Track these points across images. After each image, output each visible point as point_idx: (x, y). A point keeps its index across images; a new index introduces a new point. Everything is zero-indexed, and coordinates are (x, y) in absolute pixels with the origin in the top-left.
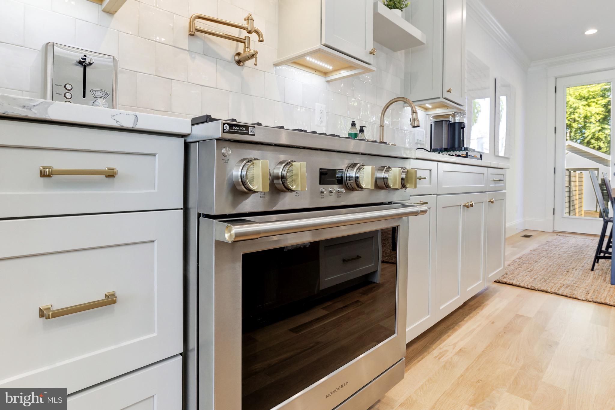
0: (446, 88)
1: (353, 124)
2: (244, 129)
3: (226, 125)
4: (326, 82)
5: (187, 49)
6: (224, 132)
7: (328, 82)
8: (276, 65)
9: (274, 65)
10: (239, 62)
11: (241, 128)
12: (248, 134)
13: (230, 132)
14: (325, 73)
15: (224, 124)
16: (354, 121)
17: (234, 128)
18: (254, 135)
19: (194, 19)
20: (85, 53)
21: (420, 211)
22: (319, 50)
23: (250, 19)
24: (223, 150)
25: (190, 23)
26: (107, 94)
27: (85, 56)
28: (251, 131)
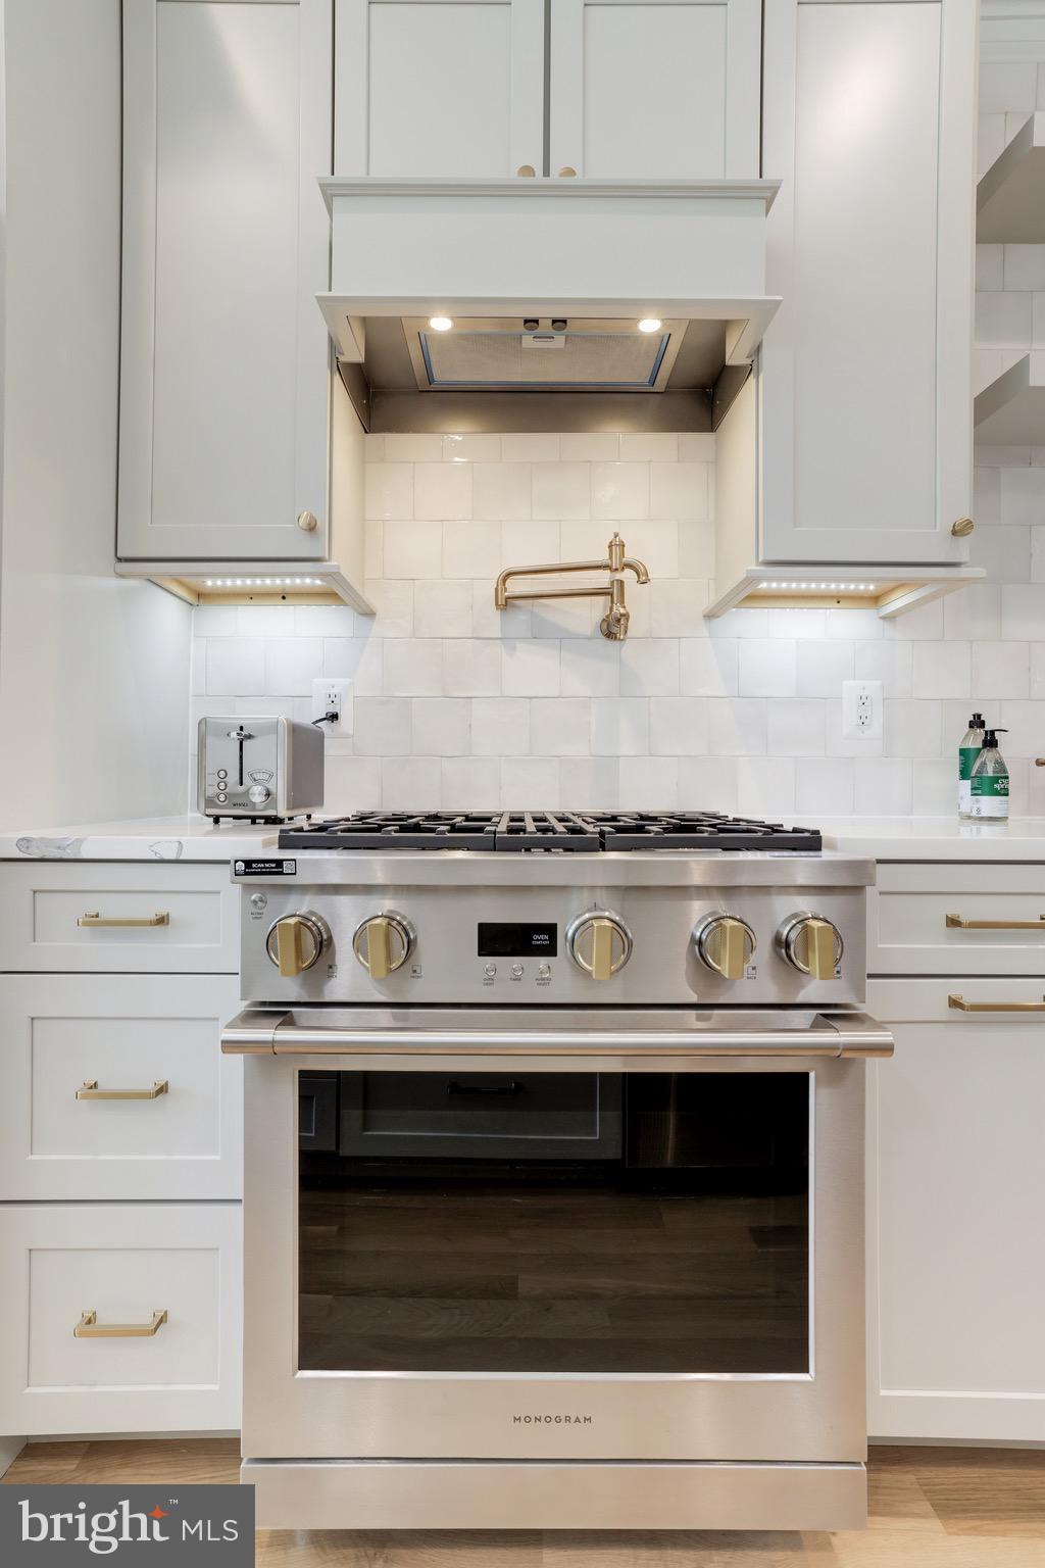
1: (976, 722)
2: (274, 865)
3: (239, 863)
4: (881, 621)
5: (499, 636)
8: (710, 616)
9: (704, 616)
10: (610, 635)
13: (246, 874)
14: (875, 600)
15: (236, 861)
16: (979, 715)
17: (254, 865)
18: (294, 873)
19: (504, 581)
20: (242, 723)
21: (844, 1045)
22: (751, 580)
23: (616, 546)
24: (253, 898)
25: (496, 589)
26: (271, 776)
27: (241, 728)
28: (287, 867)
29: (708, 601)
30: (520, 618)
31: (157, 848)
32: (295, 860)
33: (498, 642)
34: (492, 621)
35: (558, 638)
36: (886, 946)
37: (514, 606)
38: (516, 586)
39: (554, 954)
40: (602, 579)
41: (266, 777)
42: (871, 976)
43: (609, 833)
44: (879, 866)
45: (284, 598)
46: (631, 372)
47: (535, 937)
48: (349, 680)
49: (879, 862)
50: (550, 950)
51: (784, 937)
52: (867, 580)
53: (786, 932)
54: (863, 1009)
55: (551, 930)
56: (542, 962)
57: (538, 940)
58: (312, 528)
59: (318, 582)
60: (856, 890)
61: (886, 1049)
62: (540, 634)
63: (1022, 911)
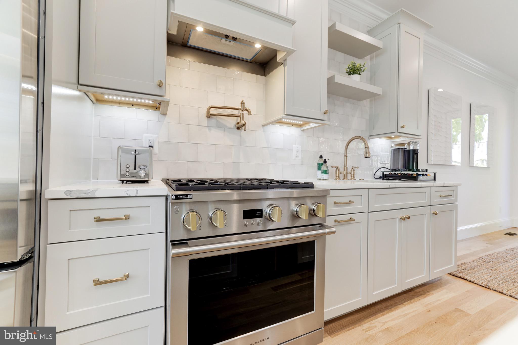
0: (401, 124)
1: (321, 157)
2: (185, 196)
3: (174, 196)
4: (301, 131)
5: (207, 126)
6: (172, 200)
7: (303, 130)
9: (262, 126)
10: (238, 128)
11: (183, 196)
12: (188, 199)
13: (176, 199)
14: (300, 126)
15: (172, 195)
16: (321, 155)
17: (178, 196)
18: (192, 199)
19: (209, 109)
20: (136, 148)
21: (327, 232)
22: (282, 119)
23: (243, 103)
24: (175, 207)
25: (207, 111)
26: (146, 167)
27: (135, 151)
28: (189, 197)
29: (264, 122)
30: (213, 121)
31: (127, 192)
32: (192, 194)
33: (206, 127)
34: (205, 121)
35: (223, 127)
36: (331, 209)
37: (212, 117)
38: (213, 111)
39: (262, 217)
40: (236, 112)
41: (144, 167)
42: (327, 216)
43: (269, 184)
44: (331, 191)
45: (133, 105)
46: (248, 56)
47: (257, 213)
48: (156, 136)
50: (261, 216)
51: (313, 209)
52: (301, 121)
53: (313, 208)
54: (326, 224)
55: (261, 210)
56: (258, 220)
57: (258, 214)
58: (160, 85)
59: (151, 102)
60: (324, 196)
61: (333, 232)
62: (219, 126)
63: (347, 200)
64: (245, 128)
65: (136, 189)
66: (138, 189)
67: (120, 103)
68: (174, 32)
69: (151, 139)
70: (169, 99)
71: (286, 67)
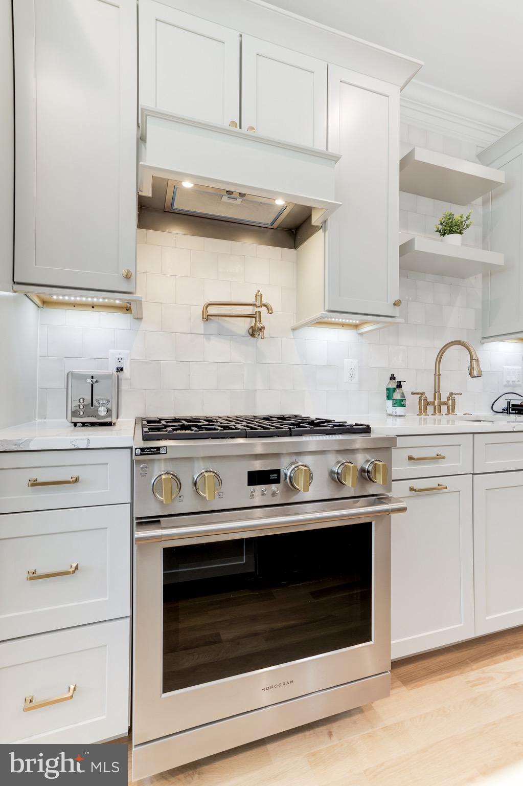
1: (393, 378)
2: (155, 450)
3: (138, 450)
4: (358, 336)
5: (203, 333)
6: (136, 455)
7: (361, 334)
8: (294, 329)
9: (292, 329)
10: (253, 335)
11: (152, 450)
12: (159, 453)
13: (141, 455)
15: (136, 449)
16: (393, 375)
17: (145, 450)
18: (166, 453)
19: (207, 307)
20: (92, 374)
21: (392, 509)
22: (322, 317)
23: (259, 296)
24: (141, 466)
25: (203, 311)
26: (108, 401)
27: (92, 377)
28: (162, 451)
29: (294, 324)
30: (214, 324)
31: (75, 443)
32: (166, 447)
33: (202, 336)
34: (200, 326)
35: (230, 335)
36: (400, 468)
37: (210, 319)
38: (212, 310)
39: (279, 483)
40: (249, 310)
41: (106, 402)
42: (393, 481)
43: (293, 428)
44: (398, 438)
45: (93, 307)
46: (265, 219)
47: (271, 475)
48: (128, 351)
49: (398, 436)
50: (277, 481)
51: (366, 469)
52: (356, 320)
53: (367, 467)
54: (390, 495)
55: (278, 472)
56: (274, 487)
57: (272, 477)
58: (128, 277)
59: (117, 302)
60: (388, 449)
61: (404, 510)
62: (222, 333)
63: (432, 453)
64: (263, 335)
65: (87, 437)
66: (90, 437)
67: (74, 305)
68: (147, 192)
69: (120, 356)
70: (141, 297)
71: (327, 233)
